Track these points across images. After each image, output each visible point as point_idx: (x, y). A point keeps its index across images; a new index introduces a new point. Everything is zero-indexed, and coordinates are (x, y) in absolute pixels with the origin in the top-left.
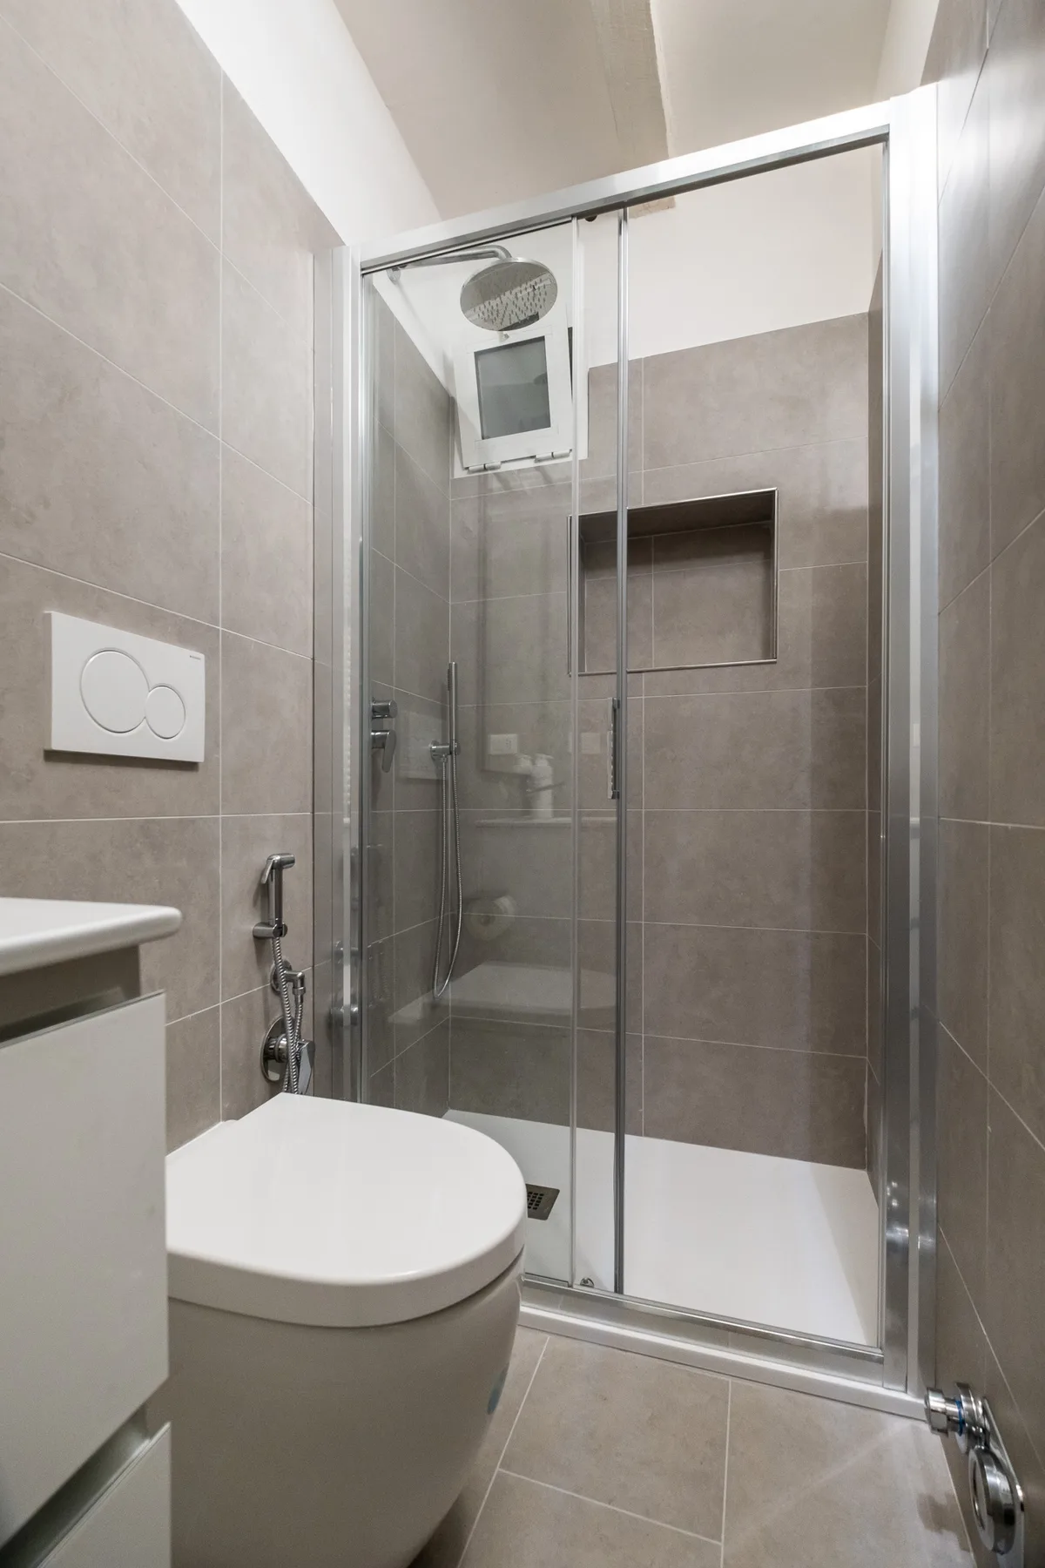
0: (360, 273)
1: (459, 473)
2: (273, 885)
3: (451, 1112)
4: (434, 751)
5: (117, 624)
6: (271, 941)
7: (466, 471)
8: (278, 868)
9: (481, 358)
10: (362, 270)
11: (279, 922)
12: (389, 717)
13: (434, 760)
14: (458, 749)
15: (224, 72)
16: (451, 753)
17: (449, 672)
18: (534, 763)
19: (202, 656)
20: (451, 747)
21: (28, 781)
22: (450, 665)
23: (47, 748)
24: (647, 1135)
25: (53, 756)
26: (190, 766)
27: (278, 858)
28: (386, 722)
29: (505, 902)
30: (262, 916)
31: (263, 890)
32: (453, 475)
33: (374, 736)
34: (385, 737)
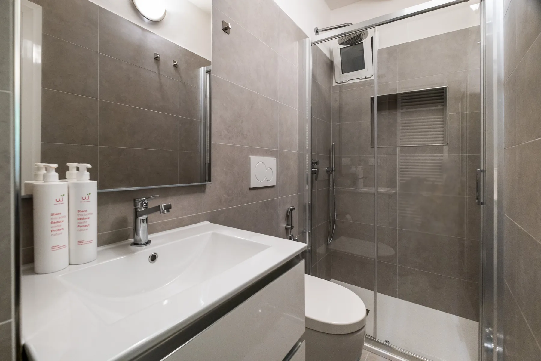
0: (311, 45)
1: (334, 84)
2: (290, 215)
3: (332, 280)
4: (327, 170)
5: (261, 155)
6: (289, 230)
7: (337, 83)
8: (291, 210)
9: (342, 50)
10: (311, 44)
11: (292, 225)
12: (317, 165)
13: (327, 173)
14: (334, 170)
15: (280, 7)
16: (333, 171)
17: (332, 146)
18: (356, 169)
19: (276, 158)
20: (333, 169)
21: (247, 195)
22: (332, 144)
23: (250, 187)
24: (399, 298)
25: (250, 189)
26: (273, 186)
27: (291, 208)
28: (316, 166)
29: (348, 216)
30: (287, 223)
31: (287, 216)
32: (332, 85)
33: (313, 170)
34: (316, 170)
